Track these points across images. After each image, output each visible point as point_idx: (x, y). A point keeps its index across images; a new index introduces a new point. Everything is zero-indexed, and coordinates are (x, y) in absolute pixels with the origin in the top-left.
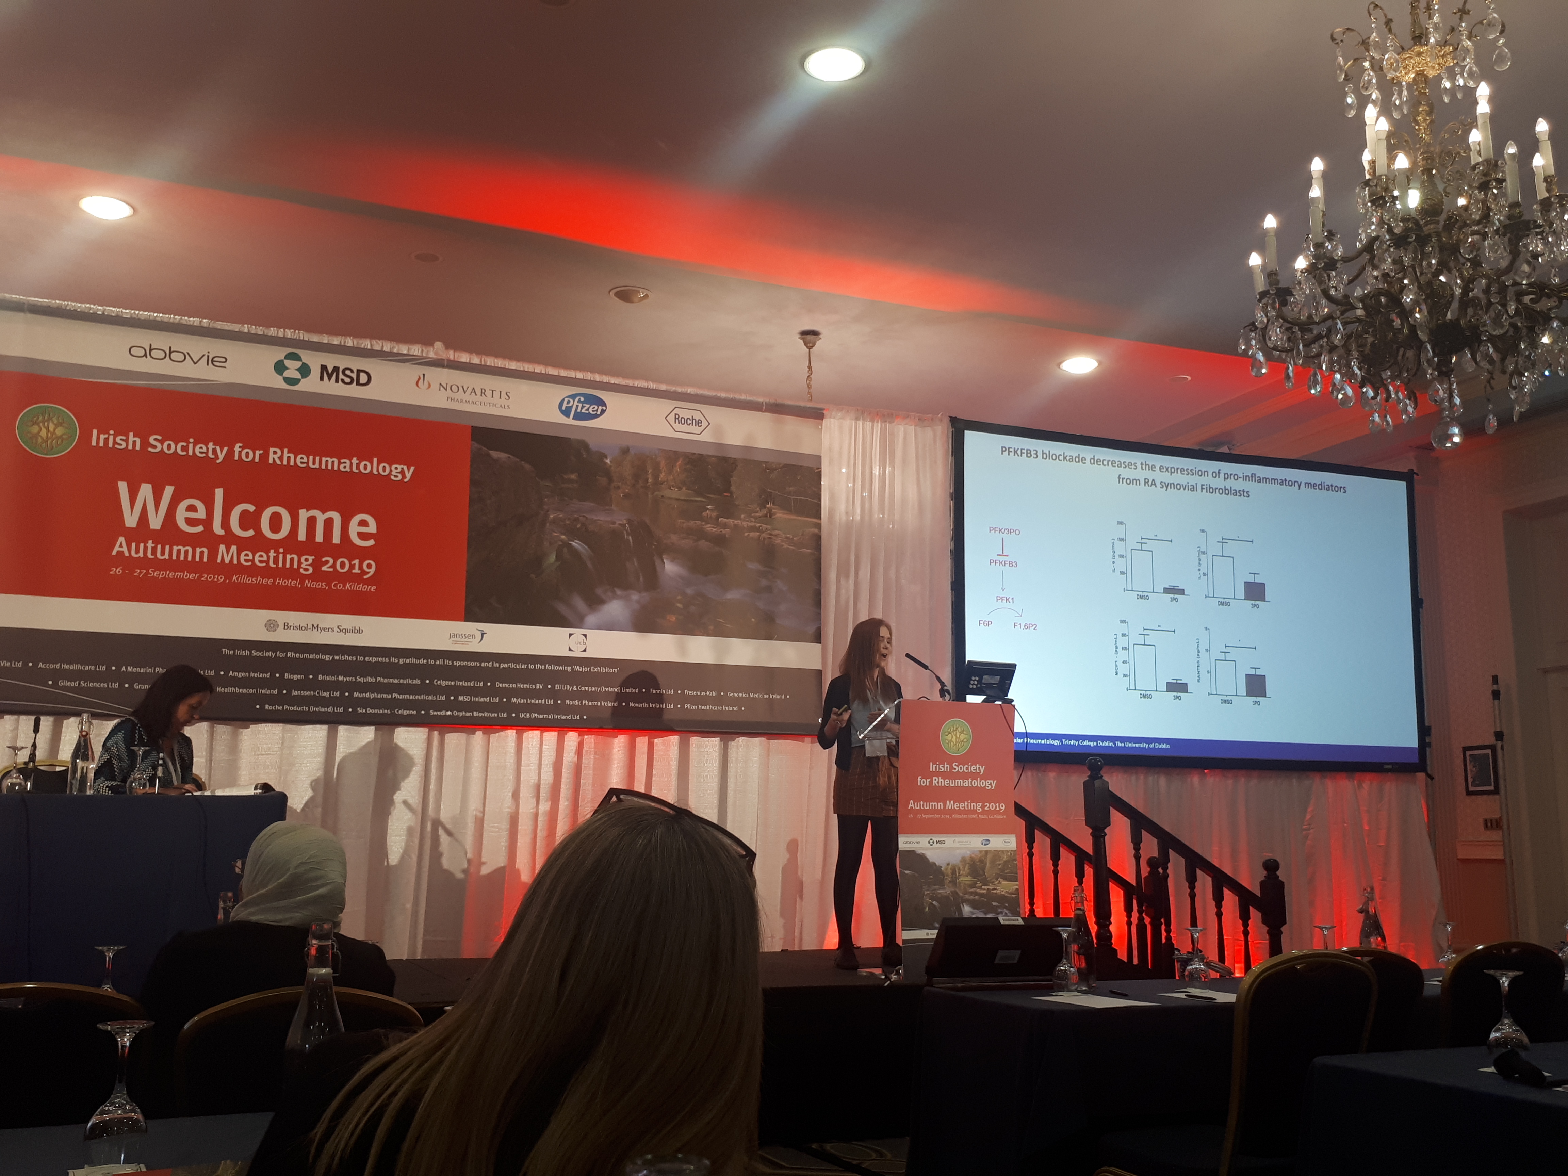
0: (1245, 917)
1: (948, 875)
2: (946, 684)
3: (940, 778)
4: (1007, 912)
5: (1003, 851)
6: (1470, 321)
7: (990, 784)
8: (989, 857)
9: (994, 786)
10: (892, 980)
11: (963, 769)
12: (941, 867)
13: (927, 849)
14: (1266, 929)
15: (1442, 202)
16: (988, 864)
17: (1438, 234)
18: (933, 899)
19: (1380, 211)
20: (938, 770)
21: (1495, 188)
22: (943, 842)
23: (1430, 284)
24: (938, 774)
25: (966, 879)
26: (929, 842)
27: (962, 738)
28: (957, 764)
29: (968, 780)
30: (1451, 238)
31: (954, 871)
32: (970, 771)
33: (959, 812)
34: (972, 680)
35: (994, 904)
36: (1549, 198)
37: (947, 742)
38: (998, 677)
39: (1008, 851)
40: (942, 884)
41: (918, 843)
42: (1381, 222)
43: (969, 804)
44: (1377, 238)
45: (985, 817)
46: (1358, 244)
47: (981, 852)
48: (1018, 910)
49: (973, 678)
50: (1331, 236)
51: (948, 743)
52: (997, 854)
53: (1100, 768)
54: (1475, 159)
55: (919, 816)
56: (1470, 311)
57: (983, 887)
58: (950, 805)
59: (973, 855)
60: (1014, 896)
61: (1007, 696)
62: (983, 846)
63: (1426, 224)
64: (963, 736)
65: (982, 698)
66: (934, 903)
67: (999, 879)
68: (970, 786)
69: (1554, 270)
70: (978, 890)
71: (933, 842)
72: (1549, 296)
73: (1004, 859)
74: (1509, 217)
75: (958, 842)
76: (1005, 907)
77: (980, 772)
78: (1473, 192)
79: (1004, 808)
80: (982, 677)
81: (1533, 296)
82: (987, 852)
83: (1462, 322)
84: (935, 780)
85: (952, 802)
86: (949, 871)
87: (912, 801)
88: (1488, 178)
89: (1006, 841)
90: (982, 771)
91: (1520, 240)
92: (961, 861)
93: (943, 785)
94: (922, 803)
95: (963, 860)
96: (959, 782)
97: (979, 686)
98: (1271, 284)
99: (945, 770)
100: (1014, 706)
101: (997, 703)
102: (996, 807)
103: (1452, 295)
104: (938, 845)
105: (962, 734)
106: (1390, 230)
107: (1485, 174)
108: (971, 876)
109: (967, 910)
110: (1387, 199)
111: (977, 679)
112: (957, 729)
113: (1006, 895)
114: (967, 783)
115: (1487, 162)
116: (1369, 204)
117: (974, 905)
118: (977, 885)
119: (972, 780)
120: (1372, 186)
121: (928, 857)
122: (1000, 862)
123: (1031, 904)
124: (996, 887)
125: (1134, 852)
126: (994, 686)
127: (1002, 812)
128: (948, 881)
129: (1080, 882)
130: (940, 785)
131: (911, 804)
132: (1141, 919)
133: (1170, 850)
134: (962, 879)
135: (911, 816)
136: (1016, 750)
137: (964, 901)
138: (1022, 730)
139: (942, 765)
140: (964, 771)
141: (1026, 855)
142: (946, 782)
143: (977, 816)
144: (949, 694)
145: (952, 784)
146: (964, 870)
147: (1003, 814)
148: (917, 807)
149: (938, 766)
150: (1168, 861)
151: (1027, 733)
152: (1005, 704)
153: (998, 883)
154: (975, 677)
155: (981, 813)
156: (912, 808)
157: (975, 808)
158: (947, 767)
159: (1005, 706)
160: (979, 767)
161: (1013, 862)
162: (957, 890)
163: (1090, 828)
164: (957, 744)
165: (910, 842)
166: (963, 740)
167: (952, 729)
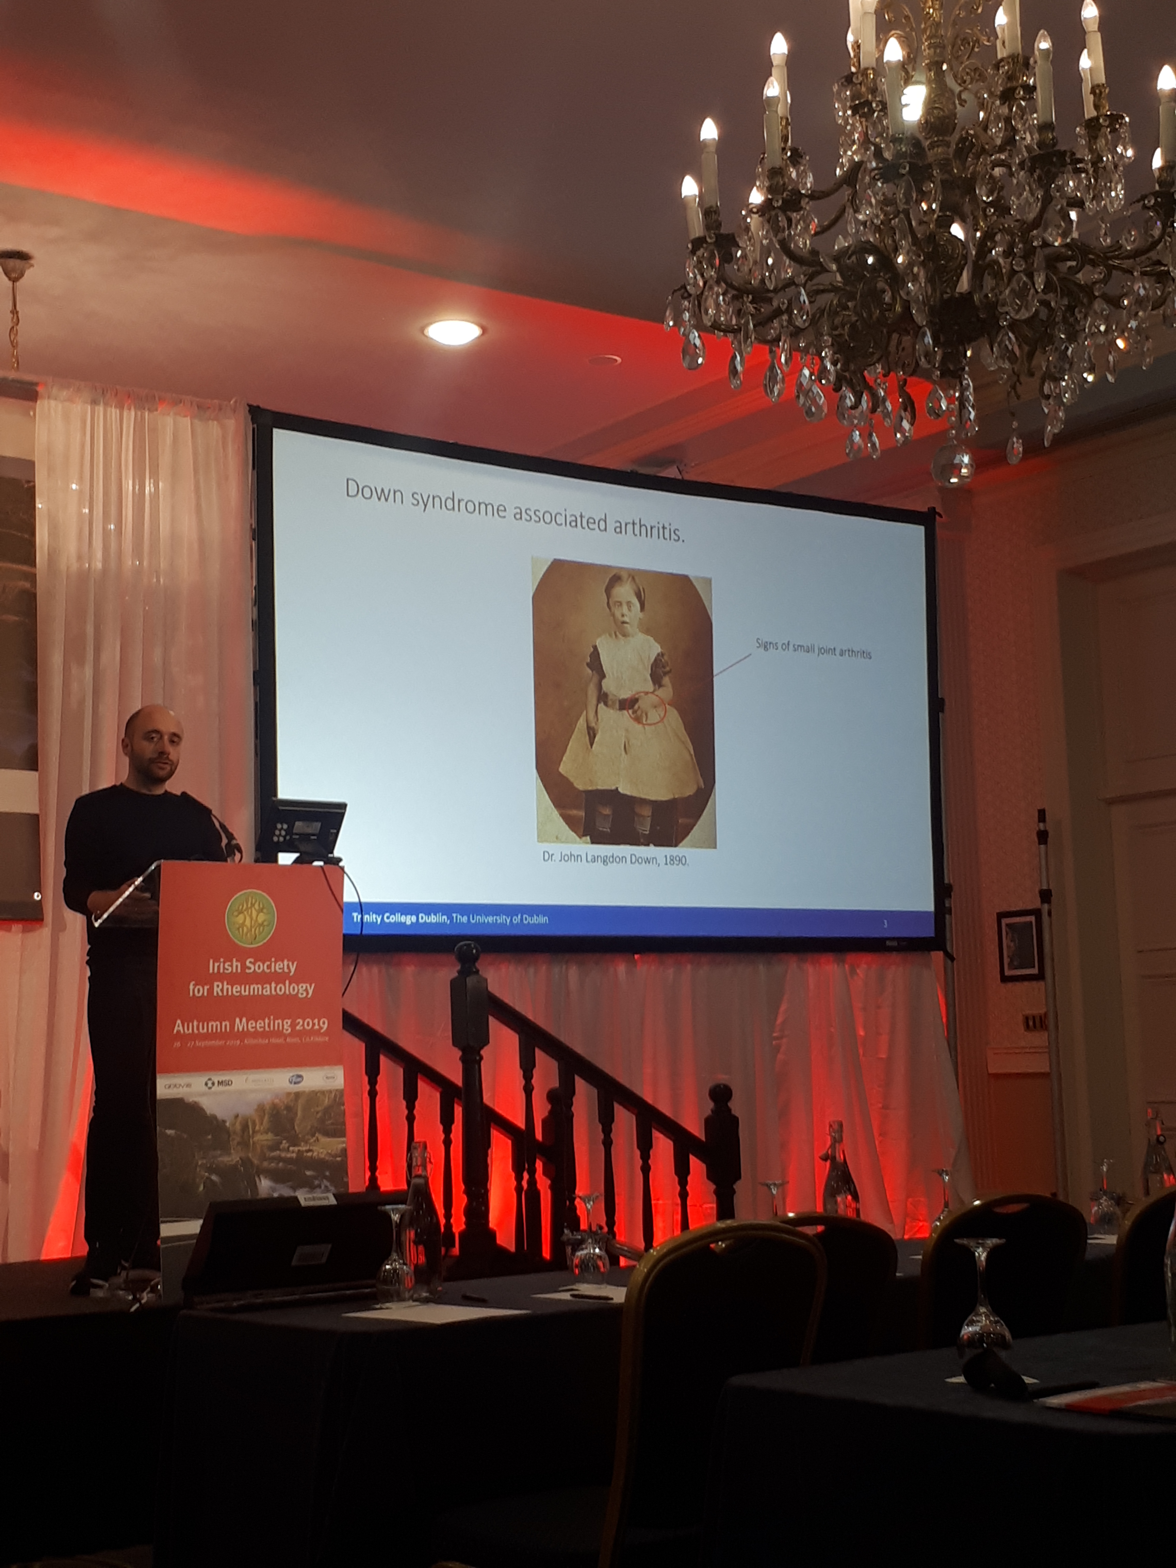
0: (682, 1171)
1: (235, 1133)
2: (235, 835)
3: (225, 983)
4: (328, 1184)
5: (323, 1093)
6: (986, 296)
7: (304, 990)
8: (301, 1102)
9: (311, 992)
10: (143, 1301)
11: (261, 967)
12: (224, 1122)
13: (203, 1094)
14: (713, 1187)
15: (955, 115)
16: (299, 1114)
17: (945, 165)
18: (211, 1170)
19: (864, 123)
20: (221, 971)
21: (1023, 99)
22: (229, 1083)
23: (931, 238)
24: (221, 977)
25: (263, 1138)
26: (206, 1084)
27: (260, 920)
28: (252, 960)
29: (270, 984)
30: (965, 169)
31: (245, 1127)
32: (273, 970)
33: (256, 1034)
34: (276, 828)
35: (308, 1173)
36: (1097, 119)
37: (237, 926)
38: (319, 825)
39: (330, 1092)
40: (225, 1149)
41: (189, 1085)
42: (866, 141)
43: (272, 1022)
44: (860, 164)
45: (296, 1040)
46: (838, 170)
47: (289, 1094)
48: (345, 1180)
49: (279, 826)
50: (796, 158)
51: (238, 929)
52: (314, 1096)
53: (476, 959)
54: (1001, 53)
55: (190, 1044)
56: (989, 282)
57: (291, 1149)
58: (240, 1025)
59: (277, 1101)
60: (339, 1159)
61: (332, 852)
62: (292, 1086)
63: (932, 146)
64: (261, 918)
65: (294, 856)
66: (214, 1177)
67: (317, 1135)
68: (273, 992)
69: (1104, 226)
70: (283, 1155)
71: (213, 1084)
72: (1094, 264)
73: (325, 1104)
74: (1040, 145)
75: (254, 1081)
76: (326, 1177)
77: (290, 971)
78: (993, 103)
79: (325, 1026)
80: (294, 824)
81: (1074, 263)
82: (297, 1095)
83: (976, 297)
84: (218, 986)
85: (244, 1020)
86: (238, 1127)
87: (179, 1022)
88: (1014, 84)
89: (329, 1075)
90: (293, 970)
91: (1053, 179)
92: (257, 1110)
93: (230, 993)
94: (195, 1023)
95: (261, 1109)
96: (255, 989)
97: (288, 838)
98: (708, 227)
99: (234, 971)
100: (342, 869)
101: (316, 863)
102: (314, 1024)
103: (965, 257)
104: (221, 1088)
105: (261, 914)
106: (878, 154)
107: (1010, 77)
108: (272, 1132)
109: (265, 1186)
110: (874, 105)
111: (285, 826)
112: (253, 905)
113: (327, 1158)
114: (268, 990)
115: (1013, 59)
116: (849, 112)
117: (277, 1177)
118: (282, 1146)
119: (277, 984)
120: (856, 84)
121: (204, 1107)
122: (318, 1110)
123: (373, 1168)
124: (311, 1148)
125: (523, 1082)
126: (313, 837)
127: (322, 1031)
128: (235, 1142)
129: (447, 1131)
130: (225, 993)
131: (179, 1026)
132: (532, 1182)
133: (577, 1078)
134: (258, 1137)
135: (178, 1044)
136: (344, 932)
137: (260, 1172)
138: (356, 900)
139: (229, 963)
140: (263, 970)
141: (366, 1095)
142: (234, 990)
143: (285, 1040)
144: (240, 851)
145: (245, 991)
146: (262, 1124)
147: (325, 1034)
148: (188, 1029)
149: (222, 965)
150: (574, 1093)
151: (363, 905)
152: (328, 866)
153: (315, 1141)
154: (282, 824)
155: (290, 1035)
156: (178, 1032)
157: (281, 1028)
158: (237, 967)
159: (329, 868)
160: (288, 966)
161: (342, 1108)
162: (250, 1155)
163: (460, 1049)
164: (253, 930)
165: (175, 1086)
166: (263, 923)
167: (247, 905)
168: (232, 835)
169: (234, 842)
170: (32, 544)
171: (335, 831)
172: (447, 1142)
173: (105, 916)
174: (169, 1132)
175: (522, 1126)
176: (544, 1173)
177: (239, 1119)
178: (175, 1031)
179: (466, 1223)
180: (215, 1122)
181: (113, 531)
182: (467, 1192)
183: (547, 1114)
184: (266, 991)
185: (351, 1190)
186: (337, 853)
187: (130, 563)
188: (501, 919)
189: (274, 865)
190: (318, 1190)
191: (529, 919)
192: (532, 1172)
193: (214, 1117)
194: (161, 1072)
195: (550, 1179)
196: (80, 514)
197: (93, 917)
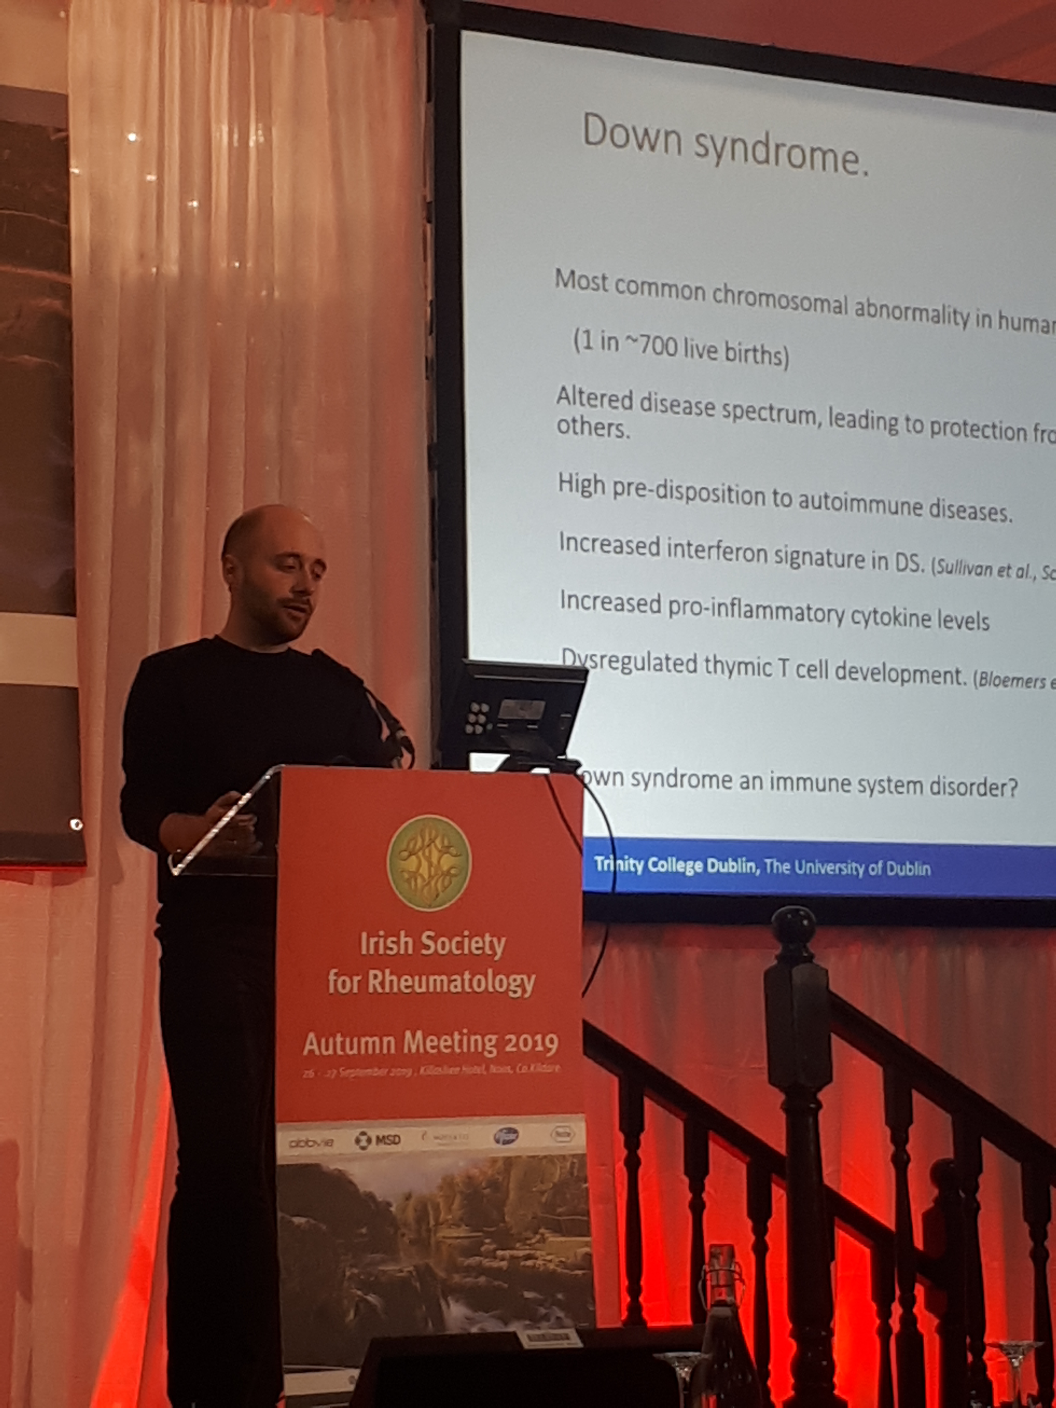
1: (406, 1225)
2: (403, 724)
3: (387, 972)
4: (561, 1314)
5: (550, 1159)
7: (519, 985)
9: (529, 988)
11: (449, 946)
12: (389, 1205)
13: (353, 1158)
16: (512, 1195)
18: (368, 1287)
20: (381, 951)
22: (395, 1140)
24: (380, 961)
26: (358, 1141)
27: (445, 867)
28: (432, 934)
29: (462, 975)
31: (422, 1214)
32: (466, 951)
33: (439, 1059)
34: (470, 710)
35: (528, 1295)
37: (406, 876)
38: (541, 704)
39: (564, 1157)
40: (391, 1252)
43: (465, 1039)
45: (507, 1069)
47: (494, 1161)
48: (591, 1306)
49: (475, 707)
51: (408, 881)
52: (536, 1165)
53: (807, 935)
57: (500, 1253)
58: (413, 1042)
59: (475, 1172)
60: (578, 1273)
61: (564, 752)
62: (500, 1146)
64: (447, 862)
65: (502, 758)
66: (371, 1298)
67: (542, 1230)
68: (468, 989)
70: (487, 1262)
71: (369, 1141)
73: (556, 1179)
75: (436, 1138)
76: (558, 1303)
77: (495, 954)
79: (554, 1047)
80: (501, 703)
82: (509, 1162)
84: (376, 977)
85: (419, 1034)
86: (410, 1215)
87: (311, 1036)
90: (499, 951)
92: (441, 1188)
93: (395, 990)
94: (339, 1039)
95: (448, 1183)
96: (437, 982)
97: (490, 727)
99: (402, 952)
100: (581, 778)
101: (537, 771)
102: (535, 1044)
104: (383, 1148)
105: (446, 856)
108: (467, 1225)
109: (456, 1315)
111: (485, 708)
112: (432, 841)
113: (559, 1270)
114: (457, 984)
117: (476, 1299)
118: (483, 1249)
119: (473, 974)
121: (356, 1180)
122: (544, 1187)
123: (635, 1290)
124: (532, 1252)
125: (892, 1148)
126: (530, 726)
127: (549, 1055)
128: (406, 1240)
129: (760, 1230)
130: (387, 990)
131: (311, 1044)
132: (909, 1320)
133: (985, 1144)
134: (444, 1232)
135: (311, 1074)
136: (586, 888)
137: (450, 1291)
138: (606, 834)
139: (394, 939)
140: (450, 951)
141: (621, 1164)
142: (403, 983)
143: (487, 1068)
144: (411, 750)
145: (420, 987)
146: (449, 1210)
147: (554, 1060)
148: (327, 1049)
149: (382, 940)
150: (980, 1170)
151: (616, 842)
152: (555, 775)
153: (538, 1242)
154: (479, 704)
155: (496, 1061)
156: (311, 1051)
157: (480, 1049)
158: (406, 943)
159: (557, 778)
160: (491, 942)
161: (585, 1186)
162: (431, 1263)
163: (782, 1089)
164: (433, 883)
165: (307, 1142)
166: (448, 871)
167: (423, 841)
168: (397, 722)
169: (400, 734)
170: (65, 235)
171: (569, 716)
172: (760, 1249)
173: (189, 858)
174: (297, 1220)
175: (890, 1222)
176: (930, 1306)
177: (412, 1202)
178: (305, 1052)
179: (795, 1388)
180: (373, 1206)
181: (196, 211)
182: (796, 1334)
183: (932, 1205)
184: (456, 987)
185: (600, 1325)
186: (572, 753)
187: (224, 265)
188: (849, 868)
189: (466, 772)
190: (545, 1324)
191: (897, 868)
192: (908, 1302)
193: (371, 1196)
194: (281, 1121)
195: (937, 1316)
196: (143, 184)
197: (170, 858)
